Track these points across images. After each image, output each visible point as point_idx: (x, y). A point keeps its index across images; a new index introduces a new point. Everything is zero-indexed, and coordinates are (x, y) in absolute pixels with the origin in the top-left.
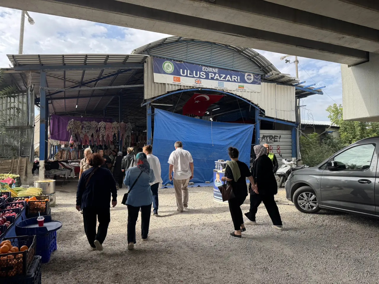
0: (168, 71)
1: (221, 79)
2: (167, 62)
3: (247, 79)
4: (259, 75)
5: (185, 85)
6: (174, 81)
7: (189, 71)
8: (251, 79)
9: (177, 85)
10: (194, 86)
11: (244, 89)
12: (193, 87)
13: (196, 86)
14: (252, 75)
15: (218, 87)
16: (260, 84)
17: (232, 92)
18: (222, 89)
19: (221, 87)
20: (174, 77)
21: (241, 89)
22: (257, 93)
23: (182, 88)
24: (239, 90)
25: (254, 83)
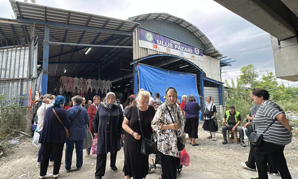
0: (149, 39)
1: (182, 50)
2: (148, 33)
4: (202, 50)
5: (161, 52)
7: (162, 41)
8: (198, 52)
9: (155, 50)
10: (166, 53)
11: (195, 58)
14: (198, 49)
16: (202, 56)
17: (188, 60)
18: (182, 57)
19: (182, 55)
23: (158, 53)
24: (192, 59)
25: (199, 55)
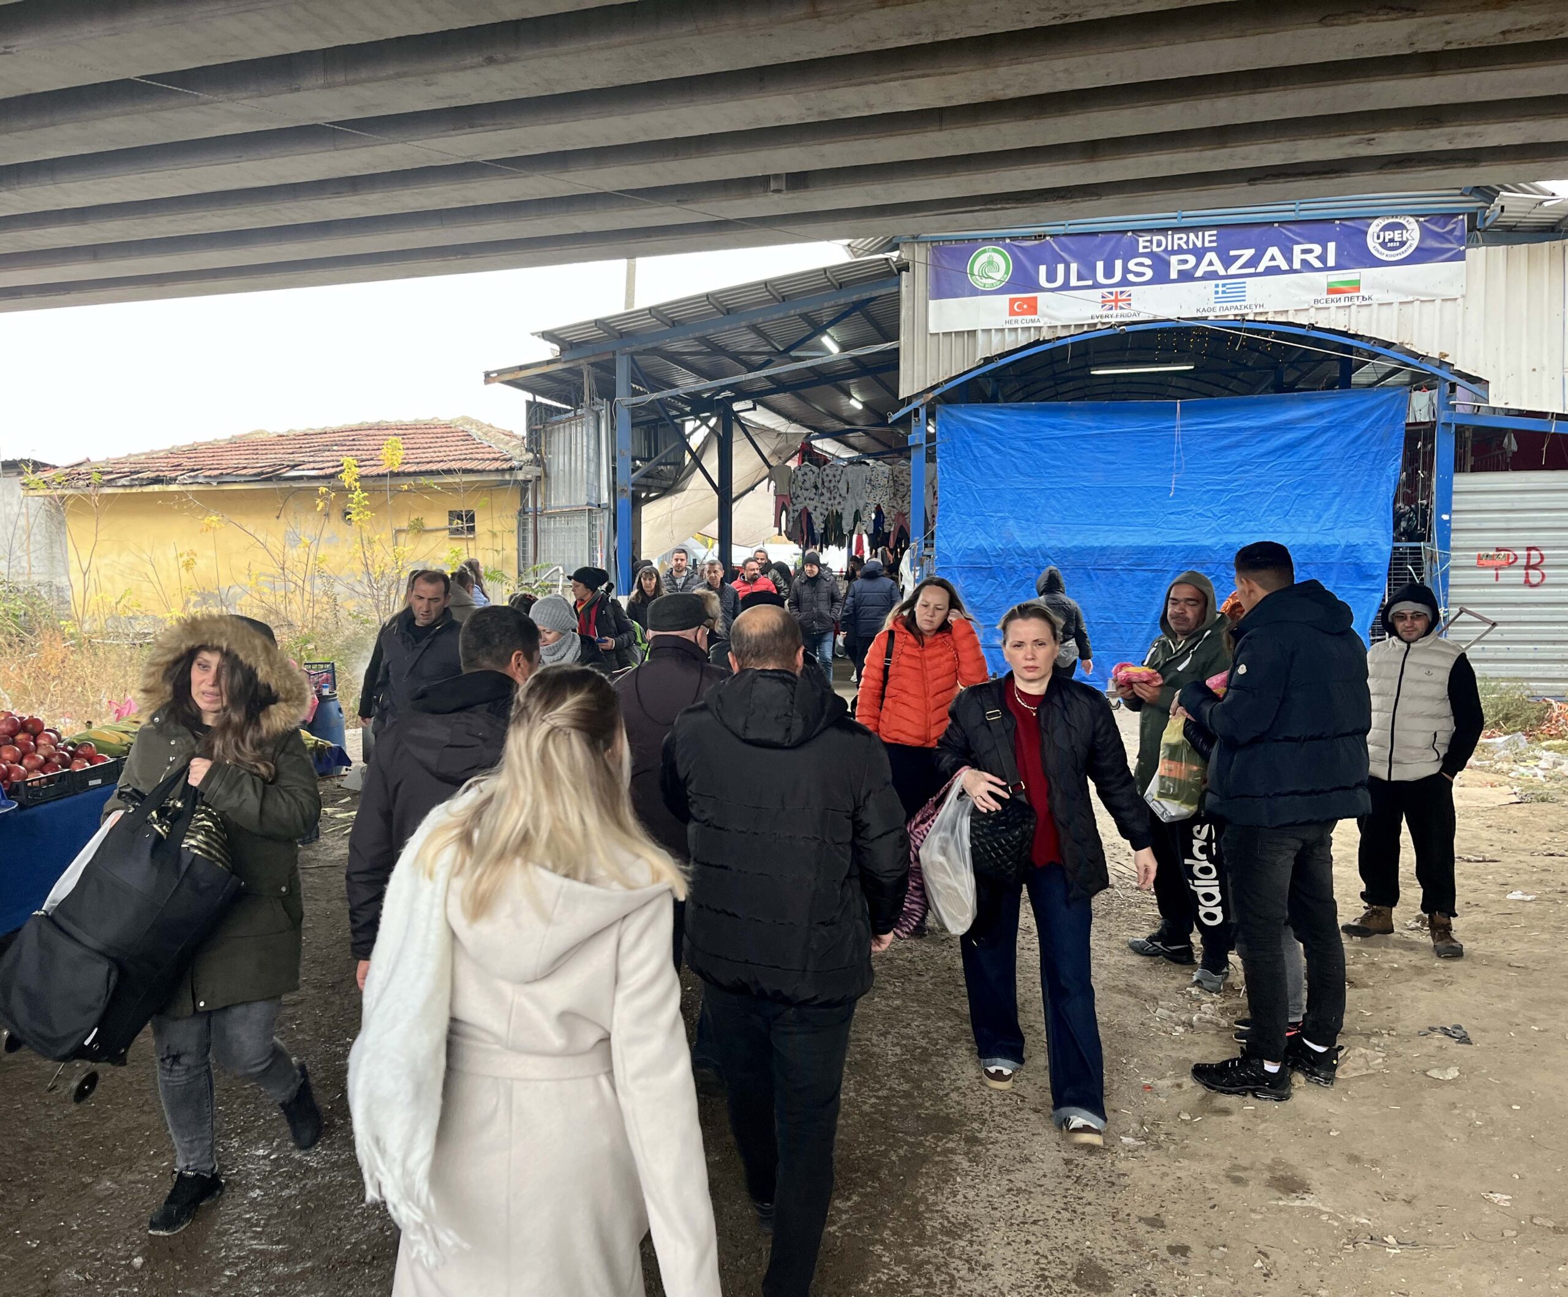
0: (990, 281)
1: (1234, 270)
2: (984, 251)
3: (1383, 245)
4: (1451, 215)
5: (1059, 324)
6: (1012, 312)
7: (1074, 267)
8: (1403, 244)
9: (1023, 328)
10: (1095, 321)
11: (1363, 293)
12: (1095, 325)
13: (1104, 320)
14: (1406, 222)
15: (1213, 310)
16: (1460, 256)
17: (1291, 320)
18: (1236, 315)
19: (1229, 305)
20: (1011, 300)
21: (1342, 296)
22: (1438, 302)
23: (1046, 335)
24: (1333, 305)
